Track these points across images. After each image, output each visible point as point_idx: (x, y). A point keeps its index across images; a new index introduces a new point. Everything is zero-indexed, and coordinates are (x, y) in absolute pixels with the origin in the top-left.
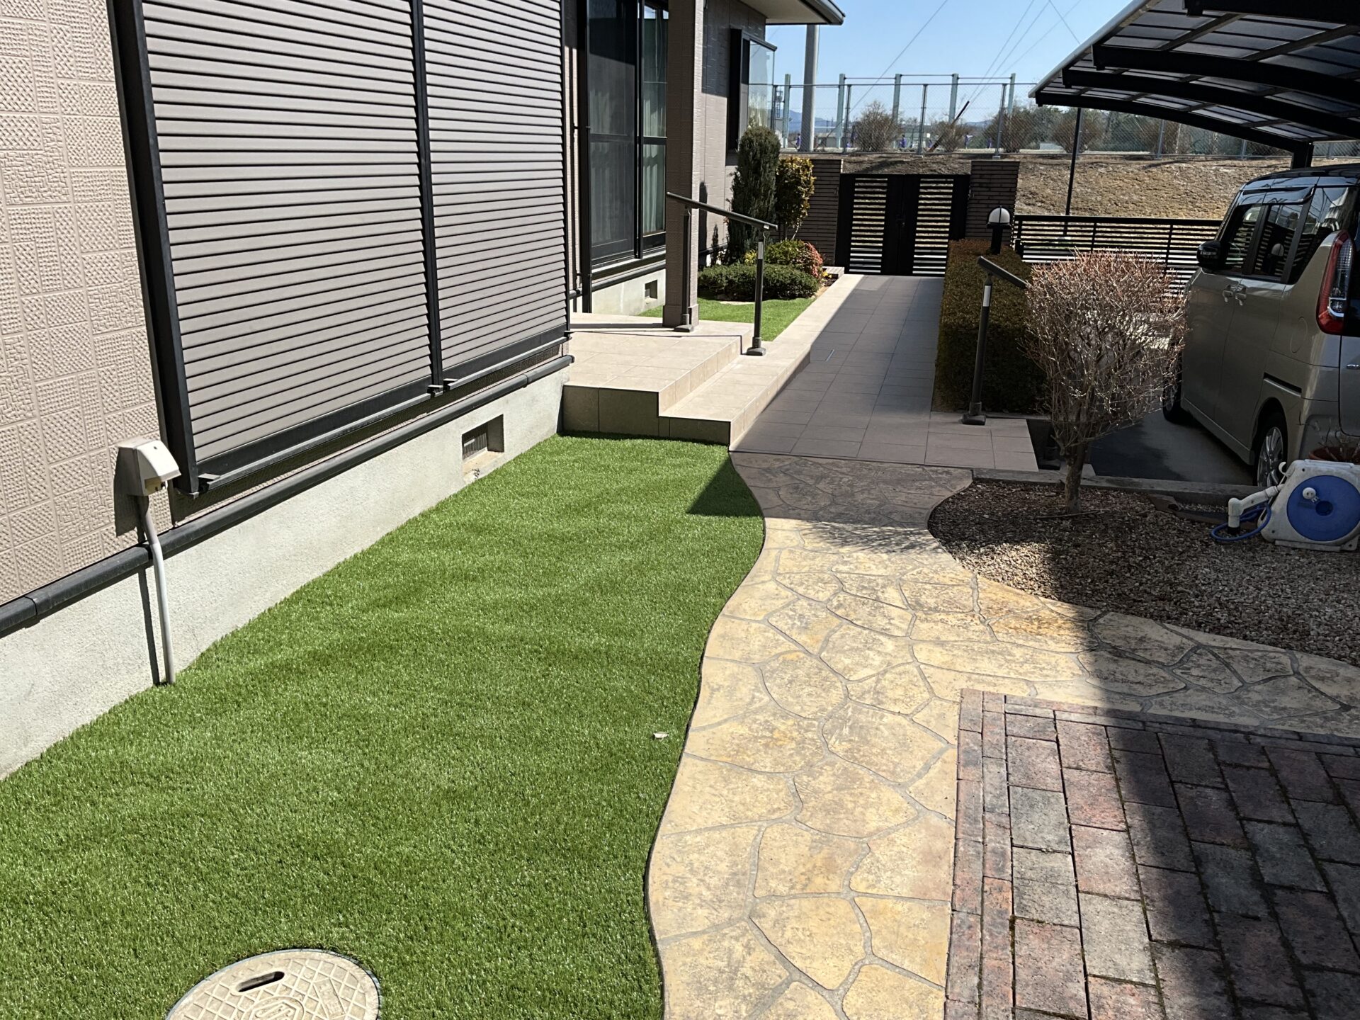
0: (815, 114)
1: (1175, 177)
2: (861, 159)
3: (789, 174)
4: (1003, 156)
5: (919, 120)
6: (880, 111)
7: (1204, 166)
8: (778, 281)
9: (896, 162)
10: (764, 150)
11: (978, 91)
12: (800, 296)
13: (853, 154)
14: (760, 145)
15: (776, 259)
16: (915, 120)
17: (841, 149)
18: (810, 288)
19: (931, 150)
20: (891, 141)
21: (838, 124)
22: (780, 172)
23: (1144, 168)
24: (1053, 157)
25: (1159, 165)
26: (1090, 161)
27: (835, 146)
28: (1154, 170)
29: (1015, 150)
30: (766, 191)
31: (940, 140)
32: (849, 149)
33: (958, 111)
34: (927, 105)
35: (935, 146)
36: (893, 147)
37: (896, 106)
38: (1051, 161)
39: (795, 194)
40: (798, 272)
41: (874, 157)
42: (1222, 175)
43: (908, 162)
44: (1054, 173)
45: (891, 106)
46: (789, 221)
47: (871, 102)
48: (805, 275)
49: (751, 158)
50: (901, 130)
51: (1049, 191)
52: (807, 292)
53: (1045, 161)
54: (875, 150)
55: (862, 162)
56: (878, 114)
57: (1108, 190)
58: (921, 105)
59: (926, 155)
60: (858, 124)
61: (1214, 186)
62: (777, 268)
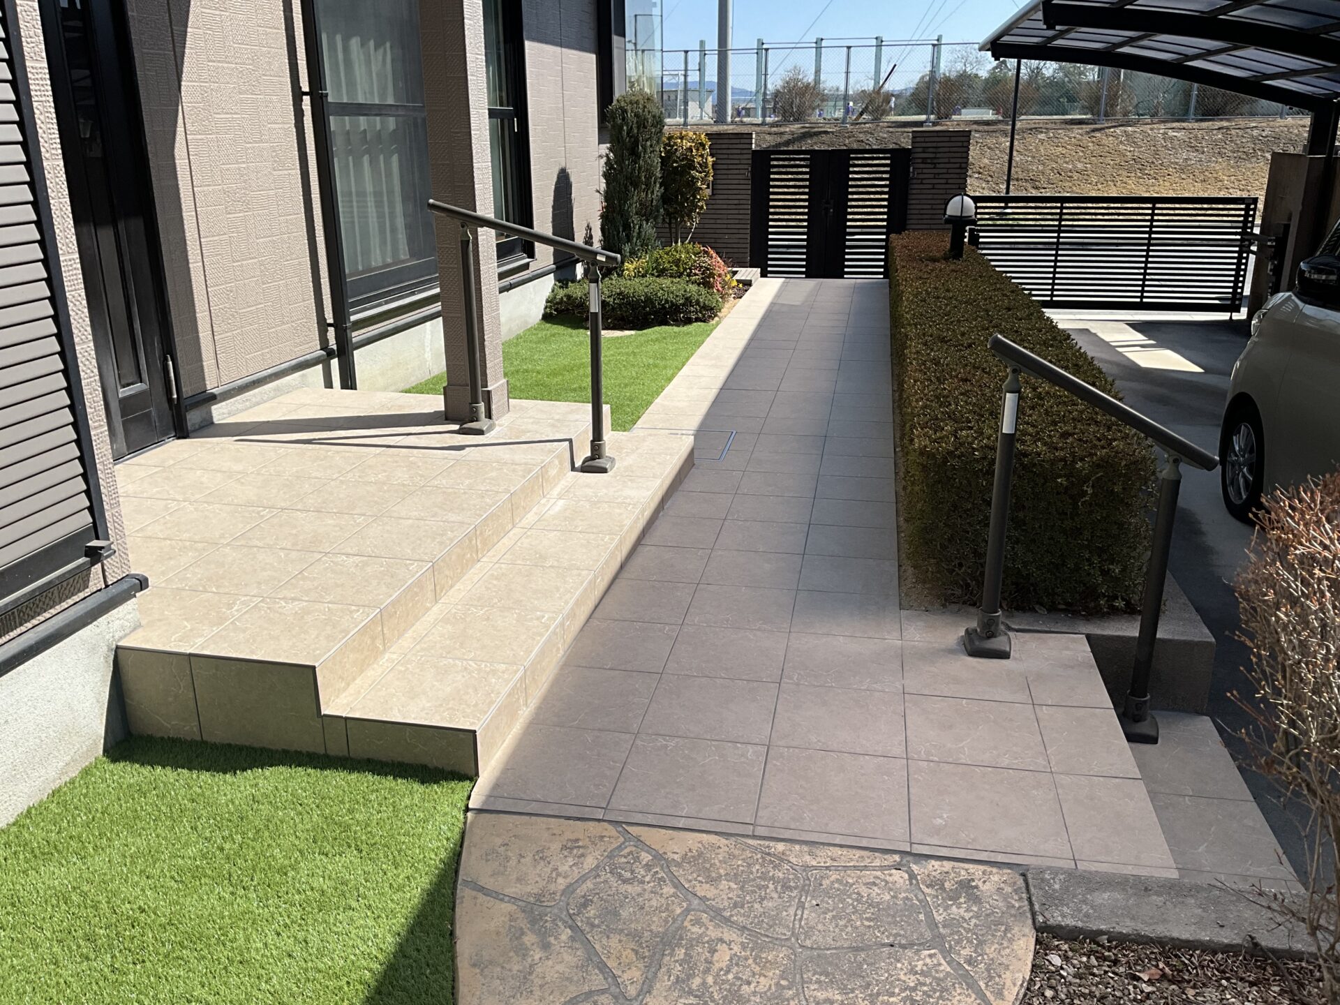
0: (732, 82)
1: (1121, 142)
2: (782, 129)
3: (678, 154)
4: (934, 124)
5: (842, 88)
6: (800, 77)
7: (1151, 129)
8: (667, 301)
9: (821, 133)
10: (642, 124)
11: (906, 52)
12: (697, 320)
13: (773, 125)
14: (637, 115)
15: (664, 270)
16: (838, 89)
17: (760, 120)
18: (712, 309)
19: (857, 118)
20: (814, 109)
21: (757, 92)
22: (667, 152)
23: (1088, 133)
24: (987, 123)
25: (1103, 129)
26: (1029, 127)
27: (755, 116)
28: (1098, 134)
29: (947, 116)
30: (648, 178)
31: (867, 107)
32: (768, 120)
33: (883, 76)
34: (851, 69)
35: (861, 114)
36: (815, 117)
37: (818, 71)
38: (986, 128)
39: (688, 182)
40: (693, 288)
41: (795, 127)
42: (1171, 138)
43: (832, 132)
44: (990, 141)
45: (813, 70)
46: (683, 217)
47: (790, 67)
48: (703, 291)
49: (625, 133)
50: (824, 98)
51: (986, 161)
52: (707, 313)
53: (981, 128)
54: (796, 120)
55: (782, 133)
56: (798, 80)
57: (1050, 158)
58: (844, 69)
59: (852, 124)
60: (777, 94)
61: (1163, 152)
62: (666, 282)
